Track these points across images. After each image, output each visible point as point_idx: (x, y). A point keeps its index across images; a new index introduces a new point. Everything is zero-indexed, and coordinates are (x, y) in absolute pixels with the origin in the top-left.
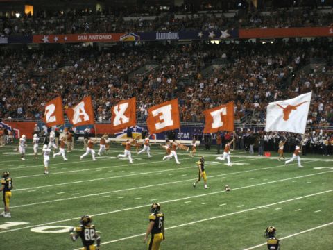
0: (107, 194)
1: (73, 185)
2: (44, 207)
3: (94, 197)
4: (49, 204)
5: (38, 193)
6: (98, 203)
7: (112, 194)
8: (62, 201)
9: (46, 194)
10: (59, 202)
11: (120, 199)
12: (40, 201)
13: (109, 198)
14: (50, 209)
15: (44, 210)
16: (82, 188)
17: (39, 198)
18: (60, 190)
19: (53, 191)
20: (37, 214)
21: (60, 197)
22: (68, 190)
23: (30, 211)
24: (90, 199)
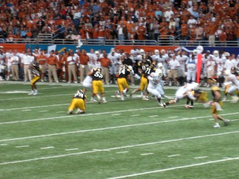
0: (124, 149)
1: (69, 137)
2: (16, 169)
3: (102, 153)
5: (11, 148)
7: (131, 149)
8: (46, 161)
9: (21, 150)
10: (41, 161)
11: (144, 157)
12: (10, 160)
13: (127, 155)
14: (25, 172)
15: (14, 172)
16: (81, 141)
17: (8, 156)
18: (47, 143)
19: (35, 145)
21: (45, 153)
22: (60, 144)
24: (92, 157)
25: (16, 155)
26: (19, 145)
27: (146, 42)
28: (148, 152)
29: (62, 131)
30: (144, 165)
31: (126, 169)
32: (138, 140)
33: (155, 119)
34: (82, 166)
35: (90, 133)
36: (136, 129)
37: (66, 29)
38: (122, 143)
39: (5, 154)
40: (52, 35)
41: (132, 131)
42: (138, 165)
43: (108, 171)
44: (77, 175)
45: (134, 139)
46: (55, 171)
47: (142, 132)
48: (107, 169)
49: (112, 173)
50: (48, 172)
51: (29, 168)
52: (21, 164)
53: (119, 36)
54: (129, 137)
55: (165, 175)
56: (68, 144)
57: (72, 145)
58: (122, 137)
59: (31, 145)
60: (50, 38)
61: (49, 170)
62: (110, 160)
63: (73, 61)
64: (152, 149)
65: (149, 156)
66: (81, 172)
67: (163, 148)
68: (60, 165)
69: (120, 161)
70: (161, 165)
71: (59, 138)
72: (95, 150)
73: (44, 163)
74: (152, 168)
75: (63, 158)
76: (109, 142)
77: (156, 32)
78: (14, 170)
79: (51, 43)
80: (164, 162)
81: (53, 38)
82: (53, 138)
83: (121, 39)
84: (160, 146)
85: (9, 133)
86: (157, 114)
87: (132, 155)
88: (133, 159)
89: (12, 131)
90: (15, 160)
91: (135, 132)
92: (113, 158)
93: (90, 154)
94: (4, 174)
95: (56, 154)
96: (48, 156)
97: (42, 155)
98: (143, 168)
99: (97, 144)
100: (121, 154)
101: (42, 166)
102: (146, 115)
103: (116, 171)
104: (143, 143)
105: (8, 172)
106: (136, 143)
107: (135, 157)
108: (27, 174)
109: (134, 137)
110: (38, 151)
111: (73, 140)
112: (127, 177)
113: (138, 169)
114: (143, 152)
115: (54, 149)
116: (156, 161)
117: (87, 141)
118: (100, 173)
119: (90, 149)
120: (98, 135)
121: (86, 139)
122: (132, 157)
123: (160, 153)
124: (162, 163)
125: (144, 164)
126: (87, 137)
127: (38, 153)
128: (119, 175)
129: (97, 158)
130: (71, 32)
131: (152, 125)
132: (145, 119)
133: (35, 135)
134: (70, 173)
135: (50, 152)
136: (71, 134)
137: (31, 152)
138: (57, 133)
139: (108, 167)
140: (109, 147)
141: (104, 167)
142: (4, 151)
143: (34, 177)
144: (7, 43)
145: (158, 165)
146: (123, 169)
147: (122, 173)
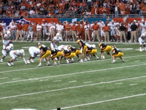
0: (119, 82)
1: (86, 75)
2: (54, 95)
3: (106, 84)
4: (58, 92)
5: (50, 82)
6: (109, 90)
7: (124, 81)
8: (72, 89)
9: (57, 83)
10: (69, 89)
11: (132, 86)
12: (50, 89)
13: (121, 85)
14: (59, 96)
16: (93, 77)
17: (49, 87)
18: (73, 78)
19: (65, 80)
20: (45, 101)
21: (71, 85)
22: (80, 79)
23: (39, 98)
24: (100, 87)
25: (53, 86)
26: (55, 80)
27: (132, 15)
28: (134, 83)
29: (81, 71)
30: (132, 92)
31: (121, 94)
32: (128, 76)
33: (138, 63)
34: (94, 93)
35: (99, 72)
36: (127, 69)
37: (83, 9)
38: (118, 78)
39: (47, 85)
40: (74, 12)
41: (124, 71)
42: (128, 91)
43: (110, 95)
44: (90, 98)
45: (126, 75)
46: (77, 96)
47: (130, 71)
48: (109, 94)
49: (112, 96)
50: (73, 96)
51: (62, 94)
52: (57, 91)
53: (115, 12)
54: (122, 74)
55: (145, 97)
56: (85, 79)
57: (87, 79)
58: (118, 74)
59: (62, 80)
60: (73, 14)
61: (74, 95)
62: (111, 89)
63: (88, 28)
64: (137, 81)
65: (134, 85)
66: (93, 96)
67: (143, 81)
68: (81, 92)
69: (117, 89)
70: (142, 91)
71: (79, 75)
72: (102, 83)
73: (70, 91)
74: (137, 93)
75: (83, 88)
76: (110, 77)
77: (138, 9)
78: (52, 96)
79: (73, 17)
80: (144, 89)
81: (75, 14)
82: (76, 76)
83: (116, 14)
84: (141, 80)
85: (49, 73)
86: (139, 60)
87: (124, 85)
88: (125, 88)
89: (51, 72)
90: (53, 89)
91: (126, 71)
92: (112, 87)
93: (99, 85)
94: (46, 98)
95: (78, 85)
96: (73, 86)
97: (69, 86)
98: (131, 93)
99: (103, 79)
100: (118, 85)
101: (70, 93)
102: (133, 60)
103: (115, 95)
104: (131, 77)
105: (49, 97)
106: (127, 78)
107: (126, 86)
108: (61, 97)
109: (126, 74)
110: (66, 84)
111: (88, 77)
112: (121, 99)
113: (128, 94)
114: (131, 83)
115: (77, 82)
116: (139, 88)
117: (97, 77)
118: (105, 96)
119: (99, 82)
120: (103, 73)
121: (96, 76)
122: (124, 87)
123: (141, 83)
124: (143, 90)
125: (132, 90)
126: (96, 75)
127: (67, 85)
128: (117, 98)
129: (103, 87)
130: (85, 10)
131: (136, 66)
132: (132, 63)
133: (65, 74)
134: (86, 97)
135: (74, 84)
136: (87, 73)
137: (63, 84)
138: (78, 72)
139: (110, 92)
140: (110, 81)
141: (107, 93)
142: (46, 84)
143: (65, 99)
144: (47, 17)
145: (140, 91)
146: (119, 94)
147: (119, 96)
